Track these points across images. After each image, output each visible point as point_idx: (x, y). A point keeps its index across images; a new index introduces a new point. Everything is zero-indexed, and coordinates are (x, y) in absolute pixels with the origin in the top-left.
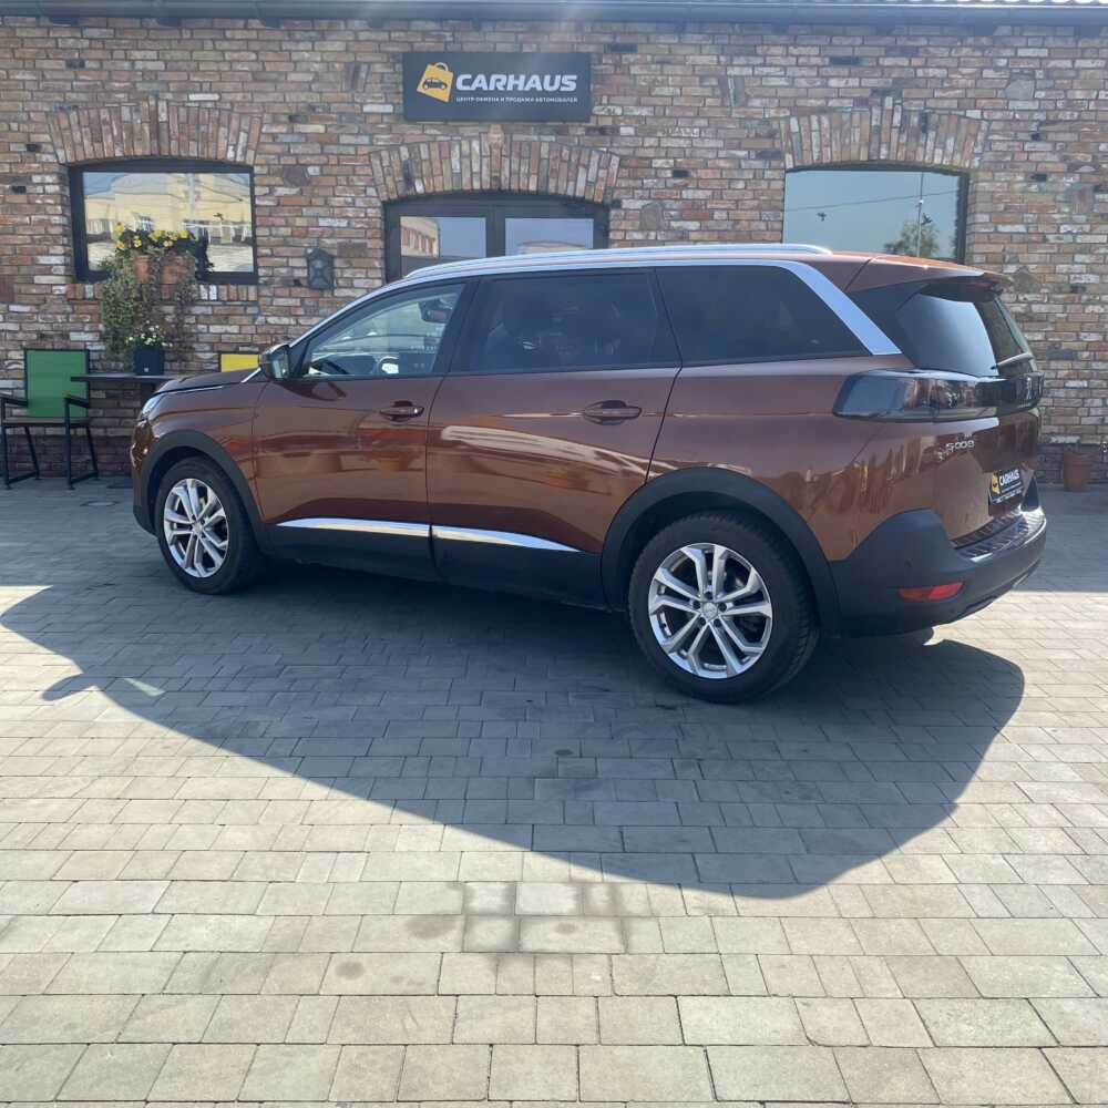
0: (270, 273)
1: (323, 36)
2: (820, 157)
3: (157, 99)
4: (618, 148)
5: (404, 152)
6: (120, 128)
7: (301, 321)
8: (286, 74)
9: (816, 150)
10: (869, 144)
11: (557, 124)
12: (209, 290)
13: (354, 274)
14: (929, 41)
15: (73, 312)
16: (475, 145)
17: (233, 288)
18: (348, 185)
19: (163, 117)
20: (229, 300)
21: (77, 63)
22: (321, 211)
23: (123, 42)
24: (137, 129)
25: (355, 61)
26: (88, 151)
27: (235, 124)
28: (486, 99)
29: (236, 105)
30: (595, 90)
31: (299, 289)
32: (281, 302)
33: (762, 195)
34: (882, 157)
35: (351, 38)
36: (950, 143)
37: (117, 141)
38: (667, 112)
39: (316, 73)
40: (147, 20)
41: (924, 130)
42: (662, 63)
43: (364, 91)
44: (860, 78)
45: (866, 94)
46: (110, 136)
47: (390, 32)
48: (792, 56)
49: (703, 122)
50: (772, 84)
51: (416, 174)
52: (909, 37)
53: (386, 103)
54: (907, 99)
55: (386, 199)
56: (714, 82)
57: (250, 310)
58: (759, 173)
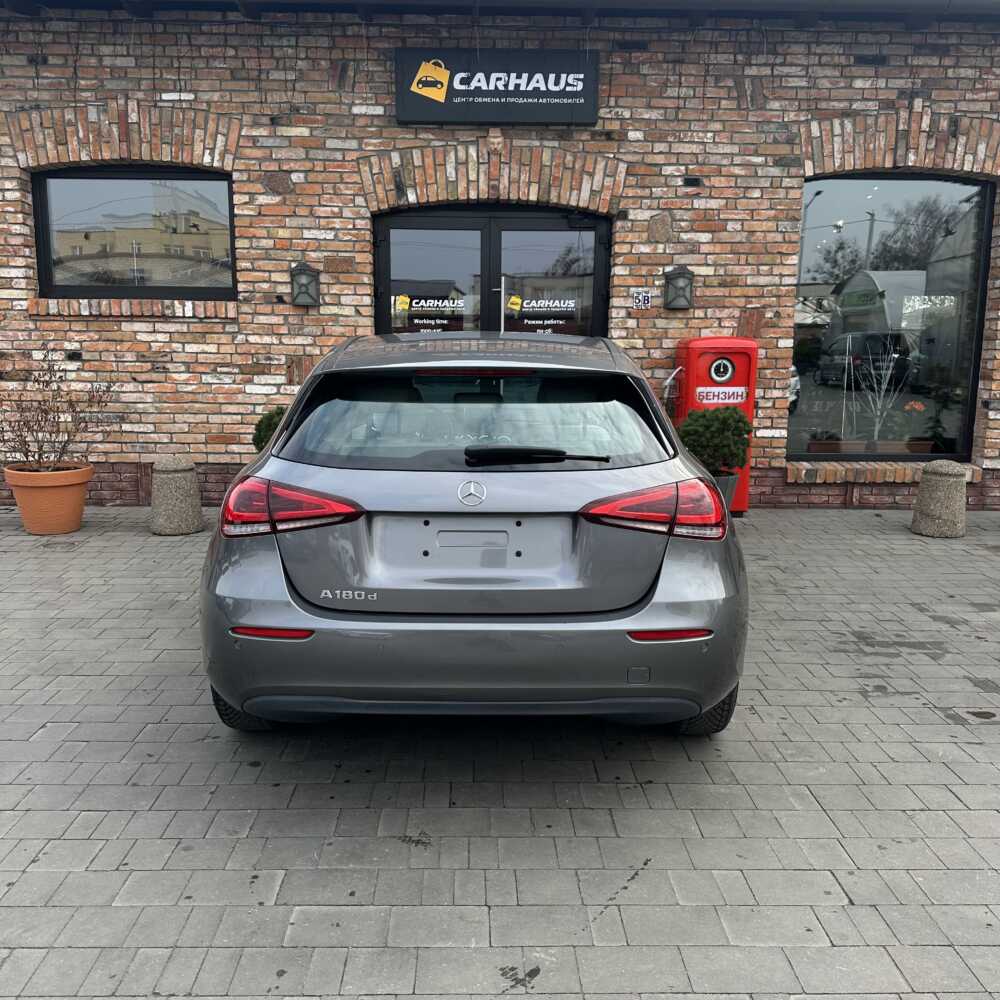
0: (251, 289)
1: (308, 30)
2: (842, 165)
3: (127, 98)
4: (625, 153)
5: (396, 158)
6: (87, 131)
7: (285, 340)
8: (268, 73)
9: (838, 156)
10: (895, 150)
11: (560, 128)
12: (184, 306)
13: (343, 290)
14: (961, 39)
15: (36, 329)
16: (472, 151)
17: (210, 304)
18: (334, 194)
19: (133, 117)
20: (206, 318)
21: (40, 59)
22: (307, 222)
23: (92, 35)
24: (105, 131)
25: (344, 58)
26: (51, 155)
27: (211, 126)
28: (485, 100)
29: (213, 105)
30: (604, 91)
31: (281, 306)
32: (263, 319)
33: (780, 205)
34: (910, 164)
35: (337, 33)
36: (982, 148)
37: (84, 143)
38: (680, 116)
39: (300, 70)
40: (116, 11)
41: (955, 136)
42: (675, 62)
43: (353, 92)
44: (887, 79)
45: (894, 97)
46: (76, 138)
47: (381, 26)
48: (815, 54)
49: (718, 126)
50: (793, 84)
51: (409, 182)
52: (940, 35)
53: (377, 104)
54: (935, 101)
55: (376, 209)
56: (730, 83)
57: (229, 328)
58: (777, 182)
